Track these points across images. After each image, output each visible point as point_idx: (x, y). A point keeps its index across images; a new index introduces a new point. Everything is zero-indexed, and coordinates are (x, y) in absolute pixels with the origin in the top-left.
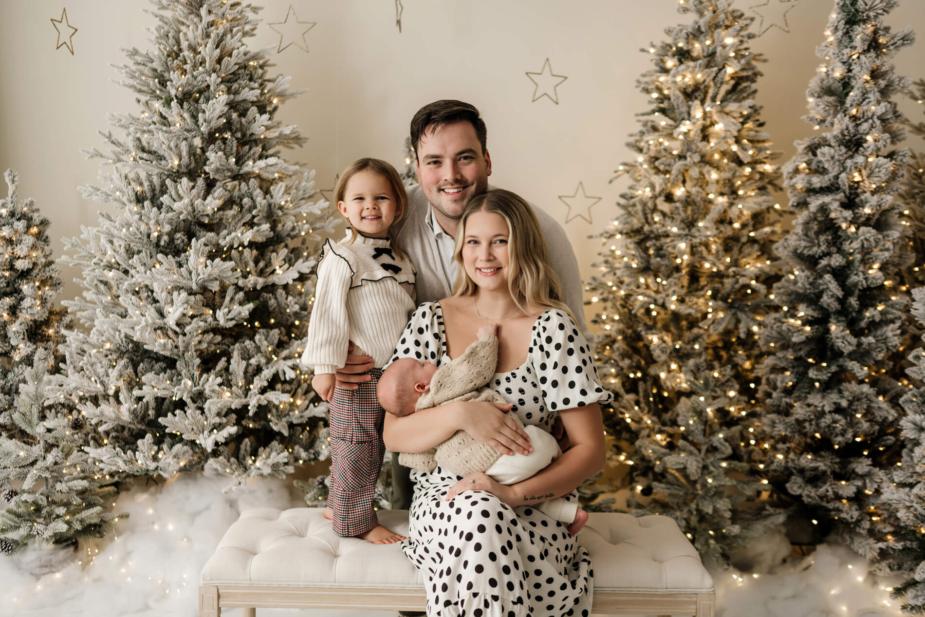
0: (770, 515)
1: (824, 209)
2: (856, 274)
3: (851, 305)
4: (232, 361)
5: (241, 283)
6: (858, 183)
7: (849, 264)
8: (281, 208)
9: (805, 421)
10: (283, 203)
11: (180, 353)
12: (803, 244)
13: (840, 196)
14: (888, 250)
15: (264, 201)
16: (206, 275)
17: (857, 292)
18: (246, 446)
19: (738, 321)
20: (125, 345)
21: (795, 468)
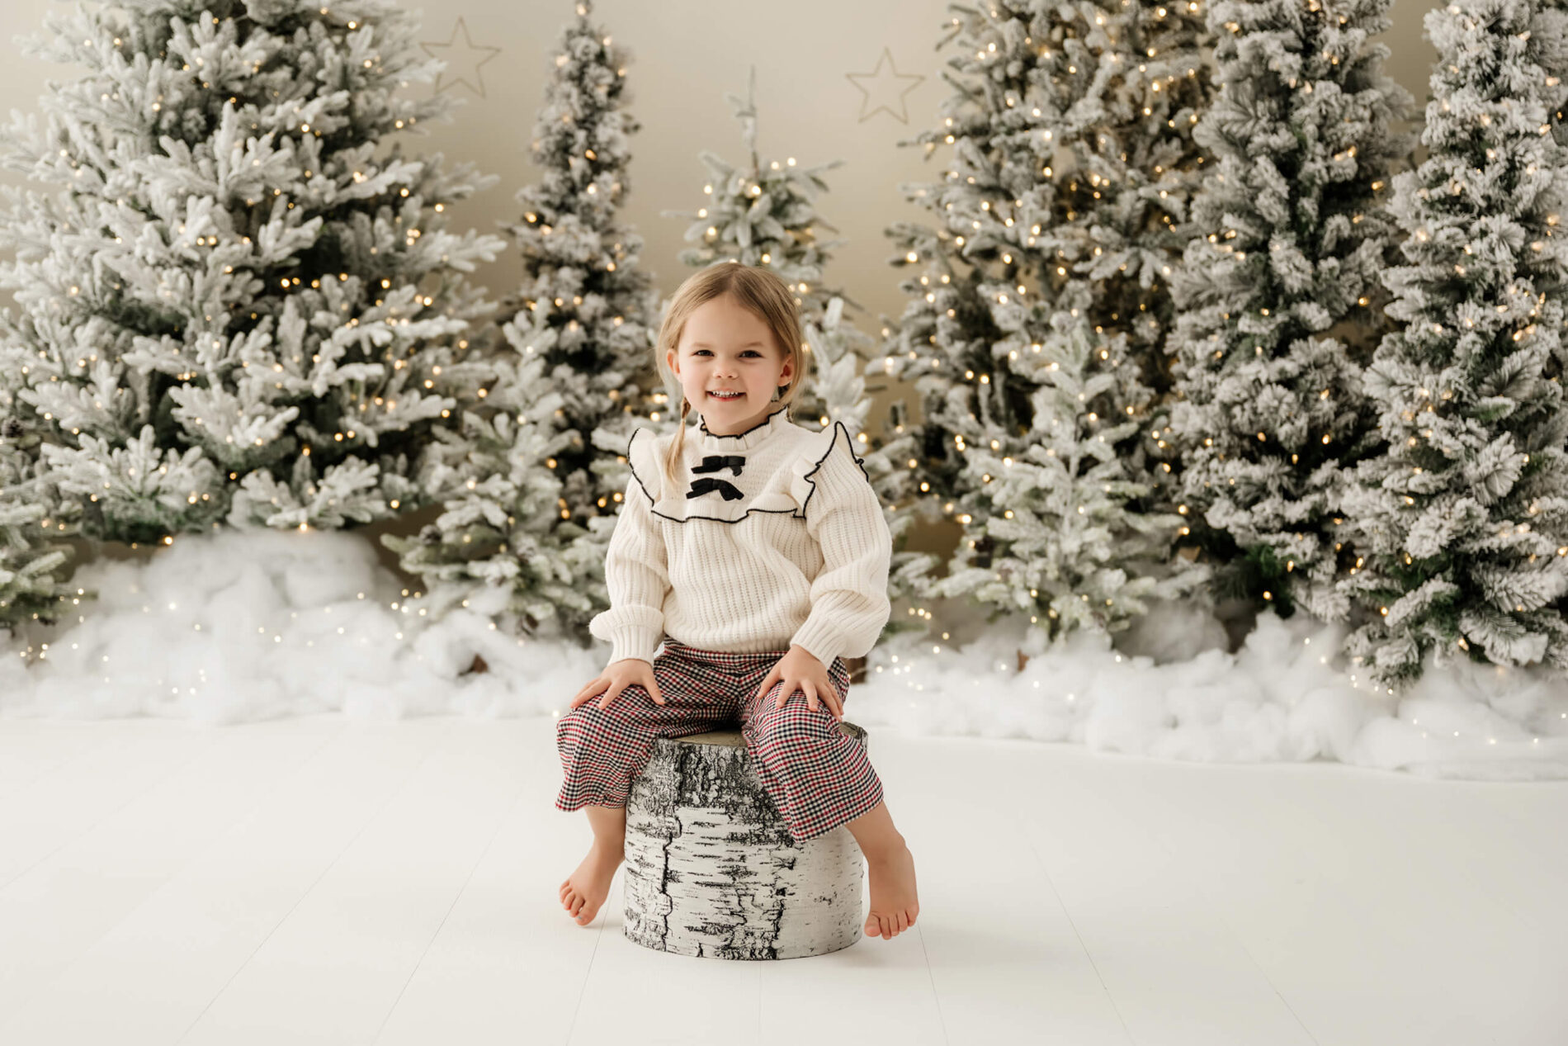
0: (1183, 570)
1: (1260, 58)
2: (1313, 160)
3: (1304, 213)
4: (283, 320)
5: (298, 189)
6: (1316, 13)
7: (1302, 147)
8: (364, 73)
9: (1235, 403)
10: (368, 64)
11: (195, 303)
12: (1230, 115)
13: (1289, 36)
14: (1361, 120)
15: (337, 59)
16: (244, 168)
17: (1316, 192)
18: (303, 465)
19: (1141, 264)
20: (98, 298)
21: (1221, 487)
